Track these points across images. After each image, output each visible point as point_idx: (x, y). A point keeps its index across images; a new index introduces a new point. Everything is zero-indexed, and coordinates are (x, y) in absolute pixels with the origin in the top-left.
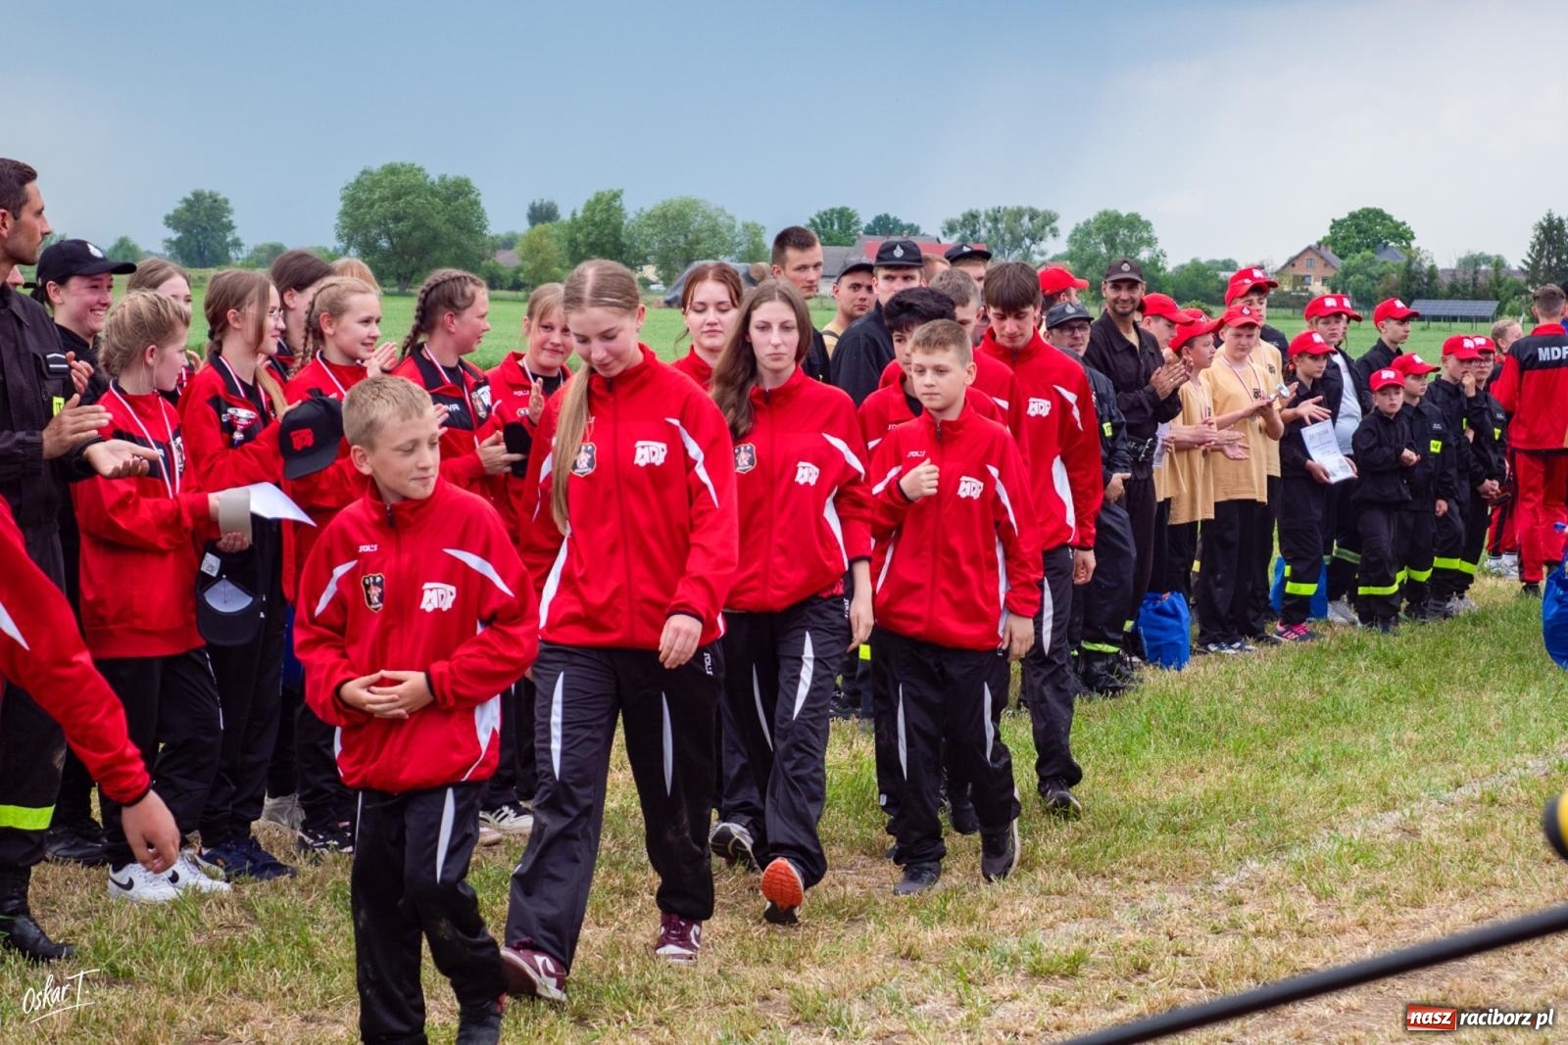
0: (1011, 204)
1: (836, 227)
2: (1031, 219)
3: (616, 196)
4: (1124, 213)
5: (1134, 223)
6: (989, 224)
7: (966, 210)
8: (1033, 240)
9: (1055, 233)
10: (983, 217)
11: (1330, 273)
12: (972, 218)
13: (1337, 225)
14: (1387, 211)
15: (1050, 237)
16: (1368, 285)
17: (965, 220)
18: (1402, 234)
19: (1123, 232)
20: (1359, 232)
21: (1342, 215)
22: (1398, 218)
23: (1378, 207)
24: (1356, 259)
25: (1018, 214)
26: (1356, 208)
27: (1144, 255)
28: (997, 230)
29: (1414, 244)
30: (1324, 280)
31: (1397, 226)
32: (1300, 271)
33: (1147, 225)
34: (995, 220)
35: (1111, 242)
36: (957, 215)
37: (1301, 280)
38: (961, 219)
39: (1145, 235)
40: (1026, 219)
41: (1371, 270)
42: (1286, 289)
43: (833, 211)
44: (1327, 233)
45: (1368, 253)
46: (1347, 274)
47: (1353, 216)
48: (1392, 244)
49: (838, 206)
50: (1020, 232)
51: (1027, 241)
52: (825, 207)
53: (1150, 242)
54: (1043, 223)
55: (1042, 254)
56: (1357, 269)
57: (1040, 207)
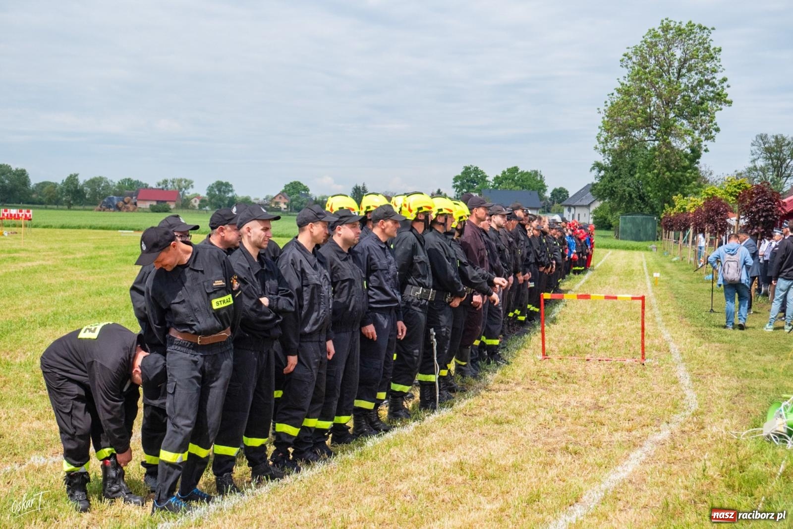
0: (178, 177)
1: (127, 184)
2: (185, 182)
3: (76, 175)
4: (224, 182)
5: (227, 185)
6: (171, 183)
7: (164, 179)
8: (185, 188)
9: (192, 186)
10: (169, 181)
11: (286, 201)
12: (165, 182)
13: (286, 186)
14: (301, 182)
15: (191, 188)
16: (298, 205)
17: (163, 182)
18: (306, 189)
19: (224, 187)
20: (293, 188)
21: (288, 183)
22: (305, 185)
23: (299, 181)
24: (295, 196)
25: (181, 180)
26: (292, 181)
27: (230, 195)
28: (174, 186)
29: (310, 193)
30: (285, 203)
31: (305, 187)
32: (277, 200)
33: (231, 186)
34: (173, 182)
35: (219, 191)
36: (161, 181)
37: (277, 203)
38: (162, 182)
39: (230, 189)
40: (183, 182)
41: (300, 201)
42: (273, 206)
43: (126, 179)
44: (284, 188)
45: (297, 195)
46: (292, 201)
47: (291, 183)
48: (303, 192)
49: (127, 177)
50: (181, 186)
51: (184, 189)
52: (124, 178)
53: (232, 191)
54: (189, 184)
55: (189, 193)
56: (295, 200)
57: (188, 178)
